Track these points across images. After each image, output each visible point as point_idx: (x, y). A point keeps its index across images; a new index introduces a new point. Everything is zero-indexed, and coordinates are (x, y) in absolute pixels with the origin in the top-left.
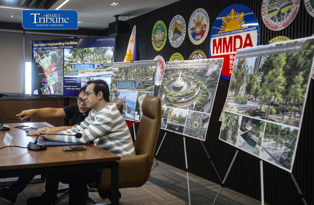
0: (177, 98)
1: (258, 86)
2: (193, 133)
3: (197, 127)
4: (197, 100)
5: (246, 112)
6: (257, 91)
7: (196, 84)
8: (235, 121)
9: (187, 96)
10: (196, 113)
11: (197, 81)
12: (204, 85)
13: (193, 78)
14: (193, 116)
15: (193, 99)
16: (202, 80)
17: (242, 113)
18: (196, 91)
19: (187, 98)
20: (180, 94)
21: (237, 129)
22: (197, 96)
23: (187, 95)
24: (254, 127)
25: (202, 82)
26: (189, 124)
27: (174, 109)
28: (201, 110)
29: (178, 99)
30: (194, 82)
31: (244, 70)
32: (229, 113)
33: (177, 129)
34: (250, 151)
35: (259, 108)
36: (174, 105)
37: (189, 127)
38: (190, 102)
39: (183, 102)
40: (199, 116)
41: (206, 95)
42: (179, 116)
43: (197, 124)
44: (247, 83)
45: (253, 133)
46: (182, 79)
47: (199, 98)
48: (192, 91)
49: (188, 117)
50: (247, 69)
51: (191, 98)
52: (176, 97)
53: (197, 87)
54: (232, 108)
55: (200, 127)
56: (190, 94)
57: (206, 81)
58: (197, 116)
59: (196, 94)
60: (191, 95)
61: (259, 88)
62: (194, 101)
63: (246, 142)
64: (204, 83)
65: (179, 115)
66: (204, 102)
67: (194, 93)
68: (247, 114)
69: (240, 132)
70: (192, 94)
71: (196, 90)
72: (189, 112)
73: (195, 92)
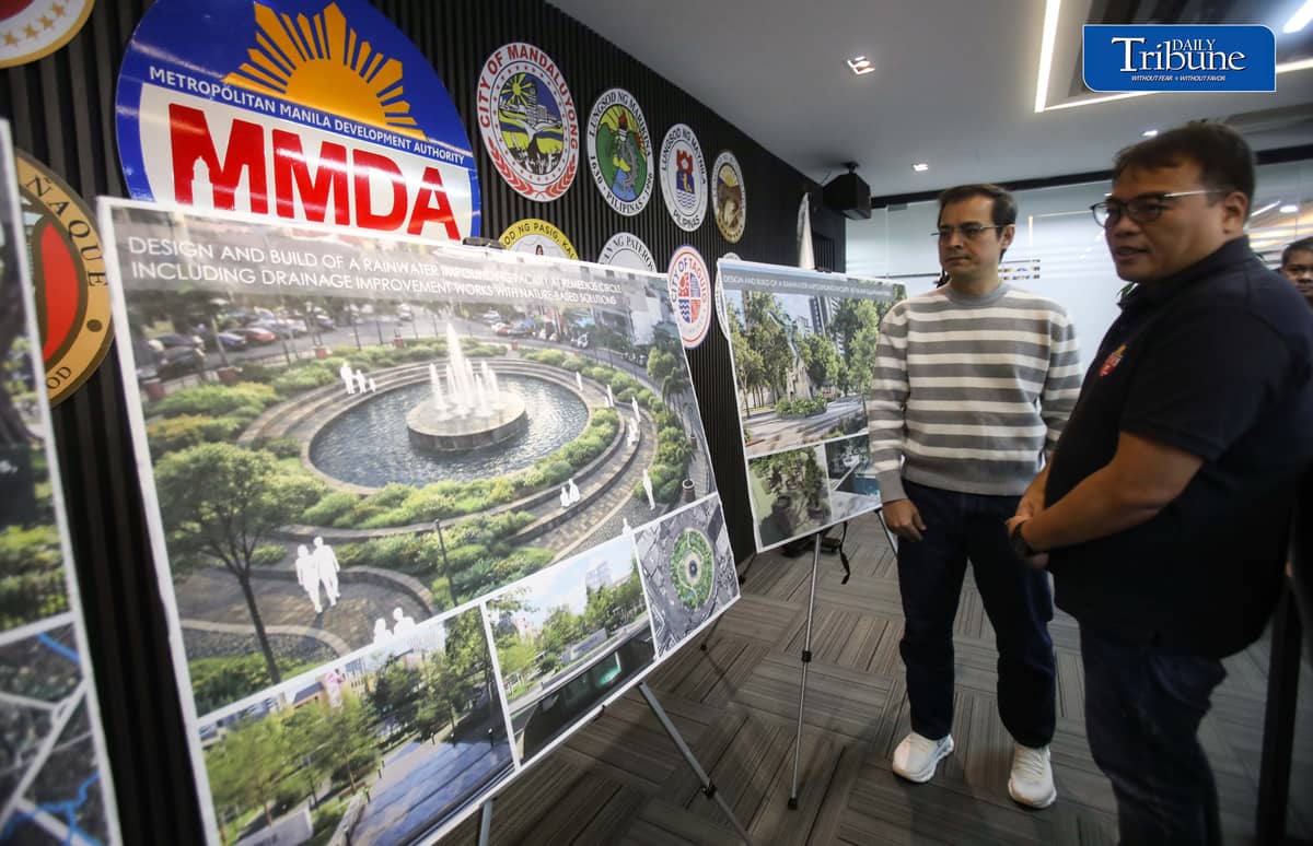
0: (515, 511)
1: (841, 366)
2: (696, 610)
3: (699, 573)
4: (651, 464)
5: (832, 432)
6: (842, 375)
7: (609, 391)
8: (804, 469)
9: (585, 464)
10: (670, 520)
11: (609, 372)
12: (649, 388)
13: (572, 357)
14: (664, 542)
15: (627, 466)
16: (625, 364)
17: (822, 438)
18: (626, 424)
19: (588, 475)
20: (531, 474)
21: (820, 483)
22: (639, 445)
23: (582, 463)
24: (863, 454)
25: (634, 378)
26: (664, 592)
27: (523, 591)
28: (683, 497)
29: (528, 507)
30: (594, 382)
31: (780, 327)
32: (769, 457)
33: (611, 676)
34: (872, 504)
35: (862, 410)
36: (516, 559)
37: (672, 603)
38: (623, 489)
39: (577, 510)
40: (687, 526)
41: (673, 430)
42: (590, 599)
43: (699, 563)
44: (805, 361)
45: (867, 466)
46: (491, 375)
47: (655, 452)
48: (606, 429)
49: (644, 567)
50: (786, 322)
51: (618, 469)
52: (502, 501)
53: (624, 404)
54: (777, 438)
55: (709, 563)
56: (599, 452)
57: (649, 369)
58: (682, 530)
59: (632, 438)
60: (610, 449)
61: (847, 368)
62: (641, 475)
63: (857, 495)
64: (645, 379)
65: (589, 591)
66: (678, 459)
67: (618, 438)
68: (837, 433)
69: (830, 484)
70: (608, 445)
71: (621, 416)
72: (638, 536)
73: (622, 430)
